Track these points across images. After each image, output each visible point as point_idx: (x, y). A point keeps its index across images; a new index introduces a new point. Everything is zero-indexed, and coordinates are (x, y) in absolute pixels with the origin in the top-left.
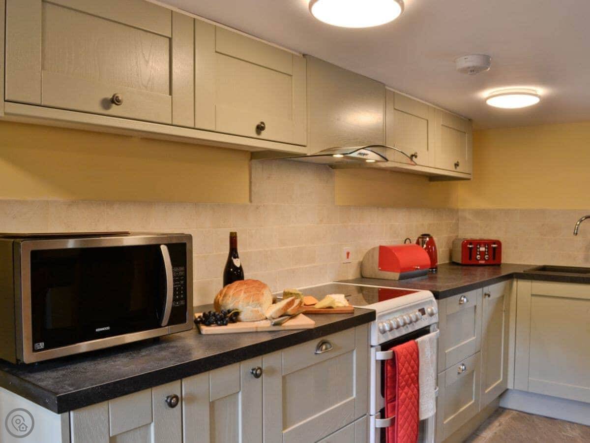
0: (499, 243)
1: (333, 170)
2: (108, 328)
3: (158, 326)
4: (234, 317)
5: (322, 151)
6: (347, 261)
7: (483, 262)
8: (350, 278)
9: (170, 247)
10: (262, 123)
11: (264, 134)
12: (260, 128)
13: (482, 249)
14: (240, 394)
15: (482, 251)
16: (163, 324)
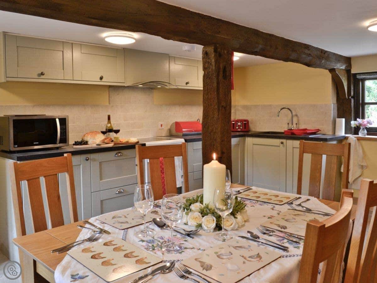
0: (247, 121)
1: (152, 90)
2: (38, 143)
3: (55, 143)
4: (86, 143)
5: (133, 84)
6: (161, 128)
7: (239, 130)
8: (164, 135)
9: (60, 119)
10: (102, 76)
11: (103, 80)
12: (101, 78)
13: (239, 124)
14: (81, 165)
15: (239, 125)
16: (57, 143)
